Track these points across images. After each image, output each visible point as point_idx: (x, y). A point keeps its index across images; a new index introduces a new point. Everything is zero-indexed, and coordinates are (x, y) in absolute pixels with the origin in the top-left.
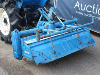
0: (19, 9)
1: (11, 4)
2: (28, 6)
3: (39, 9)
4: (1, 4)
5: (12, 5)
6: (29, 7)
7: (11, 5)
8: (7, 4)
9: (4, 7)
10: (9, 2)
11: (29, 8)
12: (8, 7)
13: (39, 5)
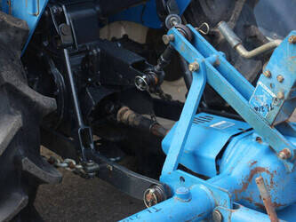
3: (176, 33)
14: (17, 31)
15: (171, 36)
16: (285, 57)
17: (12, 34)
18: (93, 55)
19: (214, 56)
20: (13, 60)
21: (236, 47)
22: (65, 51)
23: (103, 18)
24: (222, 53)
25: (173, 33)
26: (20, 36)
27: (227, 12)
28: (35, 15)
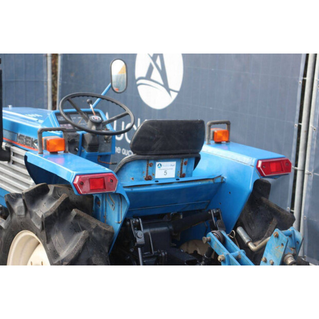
0: (113, 233)
1: (74, 212)
2: (161, 216)
3: (212, 236)
4: (26, 210)
5: (77, 217)
6: (166, 219)
7: (71, 219)
8: (55, 213)
9: (39, 227)
10: (67, 201)
11: (165, 228)
12: (56, 227)
13: (213, 212)
14: (106, 232)
15: (208, 238)
16: (273, 247)
17: (103, 235)
18: (162, 256)
19: (237, 252)
20: (101, 251)
21: (248, 243)
22: (139, 249)
23: (174, 234)
24: (243, 251)
25: (210, 236)
26: (108, 237)
27: (263, 231)
28: (119, 223)
